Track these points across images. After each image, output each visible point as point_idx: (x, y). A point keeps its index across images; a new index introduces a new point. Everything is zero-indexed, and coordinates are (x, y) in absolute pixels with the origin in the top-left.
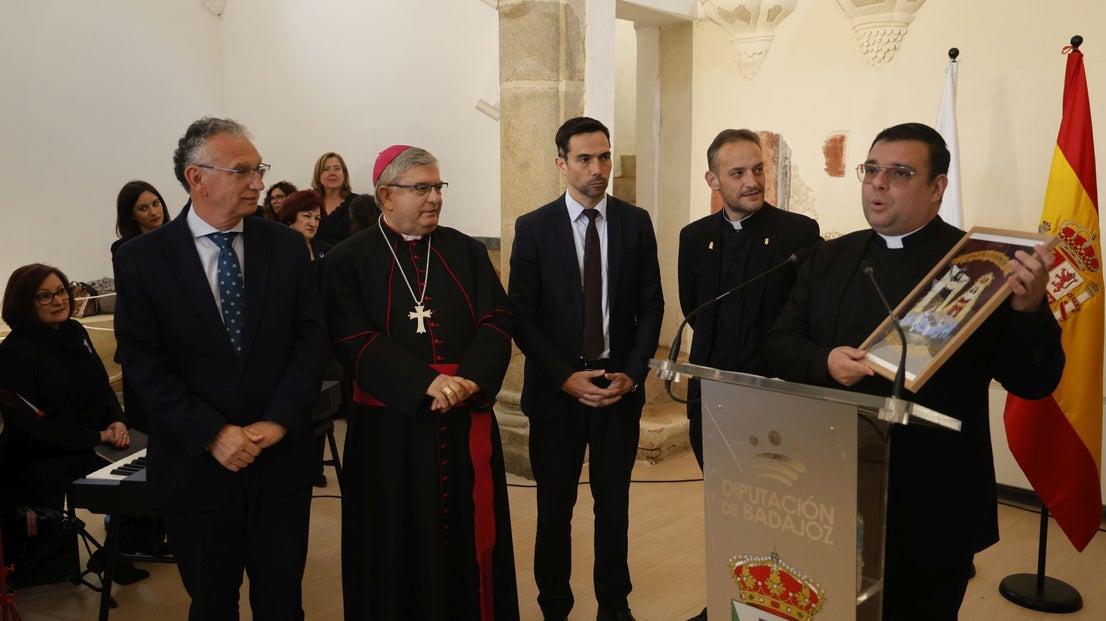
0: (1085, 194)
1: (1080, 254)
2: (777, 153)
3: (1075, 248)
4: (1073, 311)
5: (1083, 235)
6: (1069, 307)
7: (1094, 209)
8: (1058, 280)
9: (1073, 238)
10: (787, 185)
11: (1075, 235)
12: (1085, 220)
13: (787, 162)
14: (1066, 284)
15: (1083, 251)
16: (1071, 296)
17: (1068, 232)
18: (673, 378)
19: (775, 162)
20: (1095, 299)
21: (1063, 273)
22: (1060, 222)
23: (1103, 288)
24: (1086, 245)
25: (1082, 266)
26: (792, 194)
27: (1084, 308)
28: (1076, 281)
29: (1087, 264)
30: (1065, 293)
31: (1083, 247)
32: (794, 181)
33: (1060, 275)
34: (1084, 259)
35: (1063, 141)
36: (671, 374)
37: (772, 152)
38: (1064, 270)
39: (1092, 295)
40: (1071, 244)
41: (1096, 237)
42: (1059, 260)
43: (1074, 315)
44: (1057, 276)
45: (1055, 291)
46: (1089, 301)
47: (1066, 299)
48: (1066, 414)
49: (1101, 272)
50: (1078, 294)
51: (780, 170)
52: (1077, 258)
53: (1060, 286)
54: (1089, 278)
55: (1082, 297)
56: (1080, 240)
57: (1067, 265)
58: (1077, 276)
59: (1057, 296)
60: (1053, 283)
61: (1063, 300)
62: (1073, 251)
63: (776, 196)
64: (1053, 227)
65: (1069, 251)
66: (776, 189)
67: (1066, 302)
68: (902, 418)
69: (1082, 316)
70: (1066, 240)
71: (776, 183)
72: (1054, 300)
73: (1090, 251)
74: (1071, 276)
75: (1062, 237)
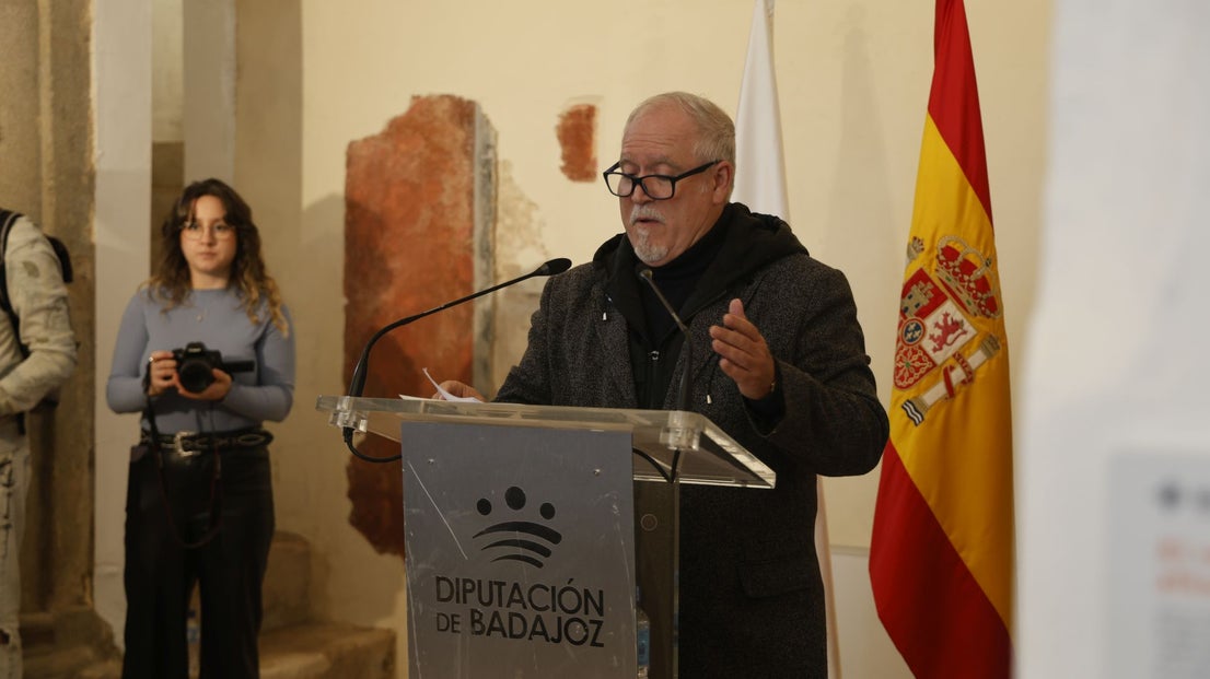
0: (971, 192)
1: (970, 289)
2: (470, 136)
3: (962, 280)
4: (963, 382)
5: (972, 258)
6: (957, 375)
7: (986, 216)
8: (938, 332)
9: (957, 263)
10: (491, 198)
11: (960, 259)
12: (973, 235)
13: (490, 154)
14: (950, 338)
15: (972, 285)
16: (959, 357)
17: (949, 253)
18: (356, 425)
19: (469, 154)
20: (994, 361)
21: (945, 321)
22: (938, 238)
23: (1005, 345)
24: (977, 274)
25: (973, 308)
26: (501, 214)
27: (980, 376)
28: (965, 332)
29: (980, 306)
30: (950, 354)
31: (973, 278)
32: (504, 192)
33: (941, 323)
34: (975, 297)
35: (937, 108)
36: (354, 419)
37: (461, 135)
38: (946, 315)
39: (990, 356)
40: (955, 274)
41: (991, 262)
42: (937, 300)
43: (964, 389)
44: (937, 325)
45: (935, 350)
46: (985, 366)
47: (952, 362)
48: (962, 555)
49: (1002, 317)
50: (970, 355)
51: (478, 170)
52: (964, 296)
53: (941, 342)
54: (984, 328)
55: (976, 359)
56: (968, 267)
57: (949, 307)
58: (967, 326)
59: (939, 357)
60: (932, 337)
61: (947, 365)
62: (958, 285)
63: (471, 217)
64: (927, 246)
65: (954, 284)
66: (471, 204)
67: (952, 368)
68: (690, 440)
69: (978, 391)
70: (947, 267)
71: (471, 194)
72: (935, 365)
73: (983, 285)
74: (957, 325)
75: (941, 262)
